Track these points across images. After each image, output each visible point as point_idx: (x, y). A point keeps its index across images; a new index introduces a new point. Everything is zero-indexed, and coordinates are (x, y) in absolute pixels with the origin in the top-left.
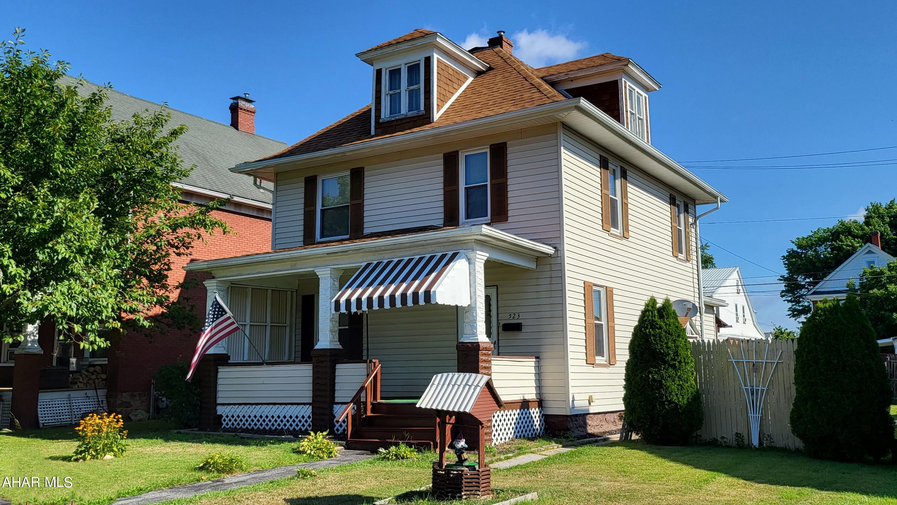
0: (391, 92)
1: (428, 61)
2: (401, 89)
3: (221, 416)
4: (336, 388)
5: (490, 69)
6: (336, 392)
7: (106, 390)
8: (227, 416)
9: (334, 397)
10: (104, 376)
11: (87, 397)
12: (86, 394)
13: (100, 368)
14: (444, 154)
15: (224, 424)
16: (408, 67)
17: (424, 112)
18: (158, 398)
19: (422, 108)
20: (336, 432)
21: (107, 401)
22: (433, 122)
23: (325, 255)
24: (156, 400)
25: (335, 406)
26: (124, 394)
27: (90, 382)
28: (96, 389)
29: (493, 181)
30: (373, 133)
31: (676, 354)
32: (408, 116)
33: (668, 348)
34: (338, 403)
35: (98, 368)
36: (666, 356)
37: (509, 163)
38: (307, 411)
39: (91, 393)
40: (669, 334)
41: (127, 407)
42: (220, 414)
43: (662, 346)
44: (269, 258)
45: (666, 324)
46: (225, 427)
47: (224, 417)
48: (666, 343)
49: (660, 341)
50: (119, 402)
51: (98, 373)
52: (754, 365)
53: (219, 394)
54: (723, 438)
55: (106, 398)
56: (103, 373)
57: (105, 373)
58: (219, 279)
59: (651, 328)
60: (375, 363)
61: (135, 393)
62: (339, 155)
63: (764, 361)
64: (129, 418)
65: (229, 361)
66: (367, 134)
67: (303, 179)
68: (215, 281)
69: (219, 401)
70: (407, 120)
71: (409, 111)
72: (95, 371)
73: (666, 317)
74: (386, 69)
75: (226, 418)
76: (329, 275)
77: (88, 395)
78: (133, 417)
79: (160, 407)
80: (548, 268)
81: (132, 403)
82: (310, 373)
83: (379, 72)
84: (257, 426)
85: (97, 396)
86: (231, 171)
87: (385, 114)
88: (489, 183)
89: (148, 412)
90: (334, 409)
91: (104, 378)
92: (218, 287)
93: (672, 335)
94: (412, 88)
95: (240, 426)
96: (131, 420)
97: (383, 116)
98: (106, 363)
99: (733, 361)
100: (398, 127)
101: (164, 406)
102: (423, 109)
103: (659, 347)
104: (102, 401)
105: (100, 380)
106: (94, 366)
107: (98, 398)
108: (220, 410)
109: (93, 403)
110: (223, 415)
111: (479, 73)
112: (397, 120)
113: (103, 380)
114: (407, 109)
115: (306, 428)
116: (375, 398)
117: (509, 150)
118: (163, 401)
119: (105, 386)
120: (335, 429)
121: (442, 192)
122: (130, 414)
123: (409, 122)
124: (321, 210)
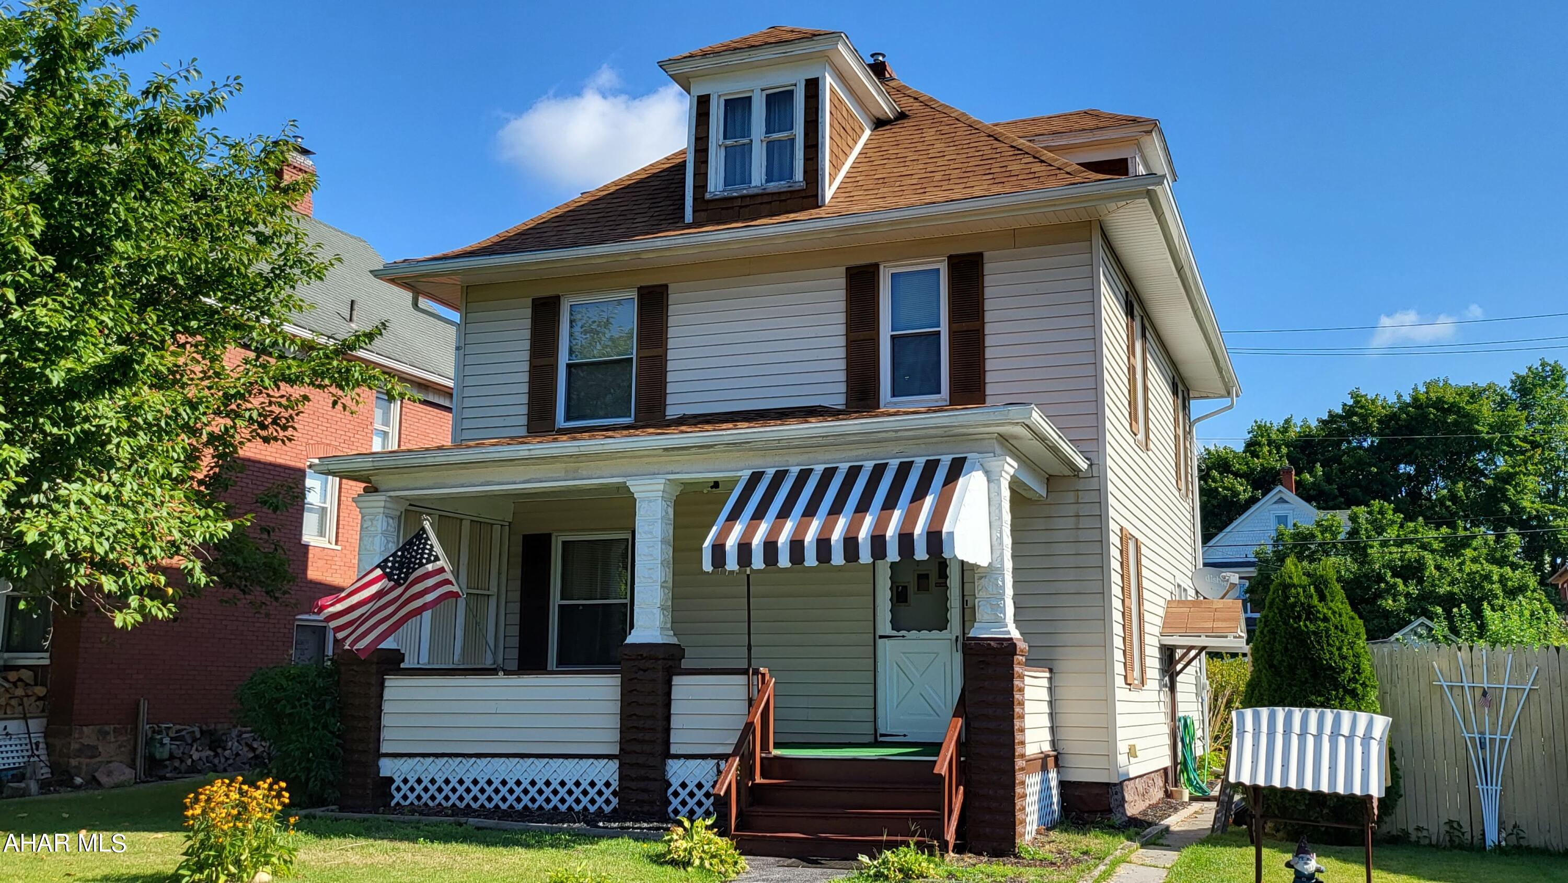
0: (729, 142)
1: (813, 87)
2: (753, 137)
3: (391, 780)
4: (672, 726)
5: (902, 116)
6: (672, 733)
7: (45, 721)
8: (405, 781)
9: (667, 743)
10: (40, 691)
11: (7, 734)
12: (5, 728)
13: (31, 673)
14: (847, 269)
15: (398, 797)
16: (767, 95)
17: (804, 185)
18: (152, 738)
19: (799, 175)
20: (672, 815)
21: (47, 744)
22: (823, 205)
23: (660, 452)
24: (150, 742)
25: (670, 762)
26: (85, 729)
27: (13, 702)
28: (25, 718)
29: (956, 326)
30: (689, 217)
31: (1357, 670)
32: (768, 191)
33: (1343, 658)
34: (678, 757)
35: (27, 675)
36: (1338, 673)
37: (988, 292)
38: (608, 771)
39: (14, 726)
40: (1342, 631)
41: (92, 757)
42: (388, 774)
43: (1331, 653)
44: (527, 453)
45: (1334, 613)
46: (398, 804)
47: (398, 782)
48: (1340, 649)
49: (1329, 645)
50: (75, 746)
51: (27, 684)
52: (1485, 694)
53: (385, 734)
54: (1418, 829)
55: (45, 737)
56: (36, 685)
57: (43, 684)
58: (392, 494)
59: (1308, 618)
60: (763, 675)
61: (107, 728)
62: (626, 258)
63: (1505, 687)
64: (94, 778)
65: (402, 666)
66: (675, 219)
67: (529, 301)
68: (383, 498)
69: (384, 749)
70: (766, 199)
71: (767, 181)
72: (20, 680)
73: (1329, 598)
74: (719, 96)
75: (402, 785)
76: (660, 494)
77: (9, 730)
78: (103, 779)
79: (158, 756)
80: (1071, 498)
81: (100, 749)
82: (616, 694)
83: (703, 103)
84: (479, 803)
85: (29, 733)
86: (375, 276)
87: (716, 184)
88: (944, 329)
89: (132, 765)
90: (668, 768)
91: (42, 695)
92: (387, 511)
93: (1347, 633)
94: (775, 136)
95: (437, 802)
96: (99, 784)
97: (711, 187)
98: (47, 662)
99: (1445, 684)
100: (747, 209)
101: (166, 755)
102: (801, 179)
103: (1328, 656)
104: (37, 744)
105: (33, 699)
106: (17, 668)
107: (30, 737)
108: (387, 768)
109: (19, 748)
110: (395, 777)
111: (879, 123)
112: (743, 197)
113: (39, 699)
114: (764, 177)
115: (600, 808)
116: (765, 747)
117: (988, 267)
118: (162, 745)
119: (43, 711)
120: (670, 809)
121: (842, 341)
122: (97, 771)
123: (770, 202)
124: (569, 366)
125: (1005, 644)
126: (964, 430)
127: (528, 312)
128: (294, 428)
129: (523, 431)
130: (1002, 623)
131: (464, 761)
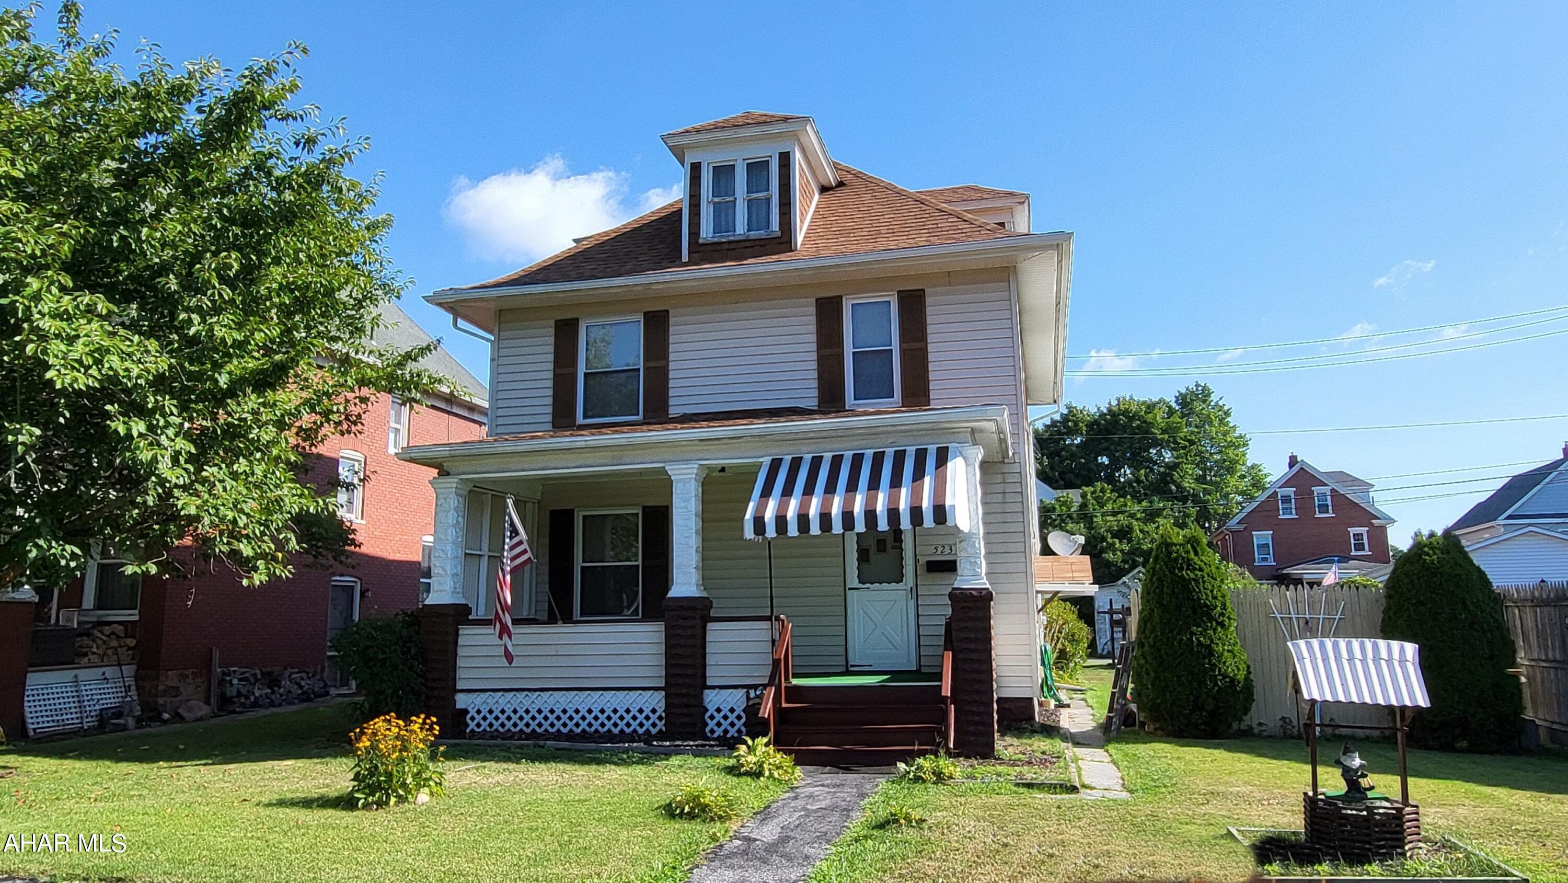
0: (716, 200)
1: (785, 160)
2: (737, 195)
3: (466, 712)
4: (707, 662)
5: (841, 184)
6: (708, 668)
7: (135, 667)
8: (479, 712)
9: (704, 676)
10: (131, 642)
11: (105, 679)
12: (104, 674)
13: (122, 628)
14: (817, 300)
15: (472, 725)
16: (748, 164)
17: (779, 234)
18: (223, 680)
19: (775, 226)
20: (709, 735)
21: (136, 685)
22: (796, 250)
23: (696, 442)
24: (221, 682)
25: (706, 692)
26: (170, 673)
27: (110, 652)
28: (120, 665)
29: (905, 346)
30: (685, 258)
31: (1224, 606)
32: (751, 238)
33: (1215, 598)
34: (713, 687)
35: (119, 629)
36: (1212, 610)
37: (929, 320)
38: (657, 700)
39: (110, 672)
40: (1212, 578)
41: (176, 696)
42: (463, 707)
43: (1207, 595)
45: (1205, 564)
46: (473, 730)
47: (472, 712)
48: (1212, 591)
49: (1205, 588)
50: (161, 688)
51: (118, 637)
52: (1307, 623)
53: (460, 674)
54: (1260, 724)
55: (136, 681)
56: (126, 637)
57: (133, 637)
58: (463, 477)
59: (1188, 569)
60: (783, 621)
61: (186, 672)
62: (640, 288)
63: (1321, 617)
64: (178, 714)
65: (470, 617)
66: (672, 257)
67: (552, 323)
68: (456, 480)
69: (460, 686)
70: (748, 244)
71: (749, 230)
72: (113, 633)
73: (1200, 553)
74: (708, 164)
75: (476, 715)
76: (694, 476)
77: (107, 675)
78: (185, 714)
79: (228, 694)
80: (999, 479)
81: (182, 690)
82: (662, 637)
83: (696, 168)
84: (543, 728)
85: (123, 677)
86: (427, 301)
87: (707, 232)
88: (895, 347)
89: (207, 702)
90: (705, 696)
91: (132, 645)
92: (458, 491)
93: (1215, 579)
94: (755, 195)
95: (506, 728)
96: (182, 719)
97: (703, 234)
98: (136, 618)
99: (1278, 616)
100: (733, 252)
101: (235, 693)
102: (777, 229)
103: (1204, 597)
104: (129, 686)
105: (125, 649)
106: (109, 623)
107: (124, 682)
108: (461, 701)
109: (114, 690)
110: (470, 709)
111: (824, 189)
112: (730, 242)
113: (130, 648)
114: (746, 227)
115: (648, 730)
116: (787, 679)
117: (929, 300)
118: (232, 685)
119: (133, 659)
120: (707, 729)
121: (814, 356)
122: (178, 708)
123: (752, 247)
124: (586, 374)
125: (984, 593)
126: (949, 425)
127: (552, 331)
128: (363, 424)
129: (549, 427)
130: (977, 575)
131: (530, 694)
